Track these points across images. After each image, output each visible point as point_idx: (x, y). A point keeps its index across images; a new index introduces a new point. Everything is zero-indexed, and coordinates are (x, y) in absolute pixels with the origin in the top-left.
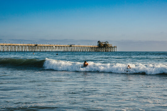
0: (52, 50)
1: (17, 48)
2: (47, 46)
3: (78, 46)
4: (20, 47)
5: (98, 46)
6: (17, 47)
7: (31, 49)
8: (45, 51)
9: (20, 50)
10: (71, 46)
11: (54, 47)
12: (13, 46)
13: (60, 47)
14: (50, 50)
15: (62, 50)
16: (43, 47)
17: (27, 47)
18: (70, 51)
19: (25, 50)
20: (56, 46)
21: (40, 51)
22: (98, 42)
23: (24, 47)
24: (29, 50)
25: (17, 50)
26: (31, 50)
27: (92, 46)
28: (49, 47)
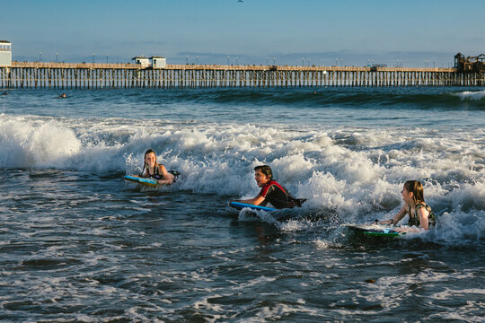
0: (319, 81)
1: (218, 77)
2: (304, 71)
3: (396, 70)
4: (228, 73)
5: (455, 70)
6: (218, 73)
7: (257, 81)
8: (298, 84)
9: (228, 84)
10: (374, 70)
11: (325, 72)
12: (208, 73)
13: (343, 74)
14: (314, 81)
15: (347, 81)
16: (293, 73)
17: (248, 73)
18: (370, 84)
19: (241, 82)
20: (329, 72)
21: (284, 84)
22: (456, 57)
23: (238, 73)
24: (252, 84)
25: (218, 84)
26: (260, 82)
27: (436, 70)
28: (310, 73)
